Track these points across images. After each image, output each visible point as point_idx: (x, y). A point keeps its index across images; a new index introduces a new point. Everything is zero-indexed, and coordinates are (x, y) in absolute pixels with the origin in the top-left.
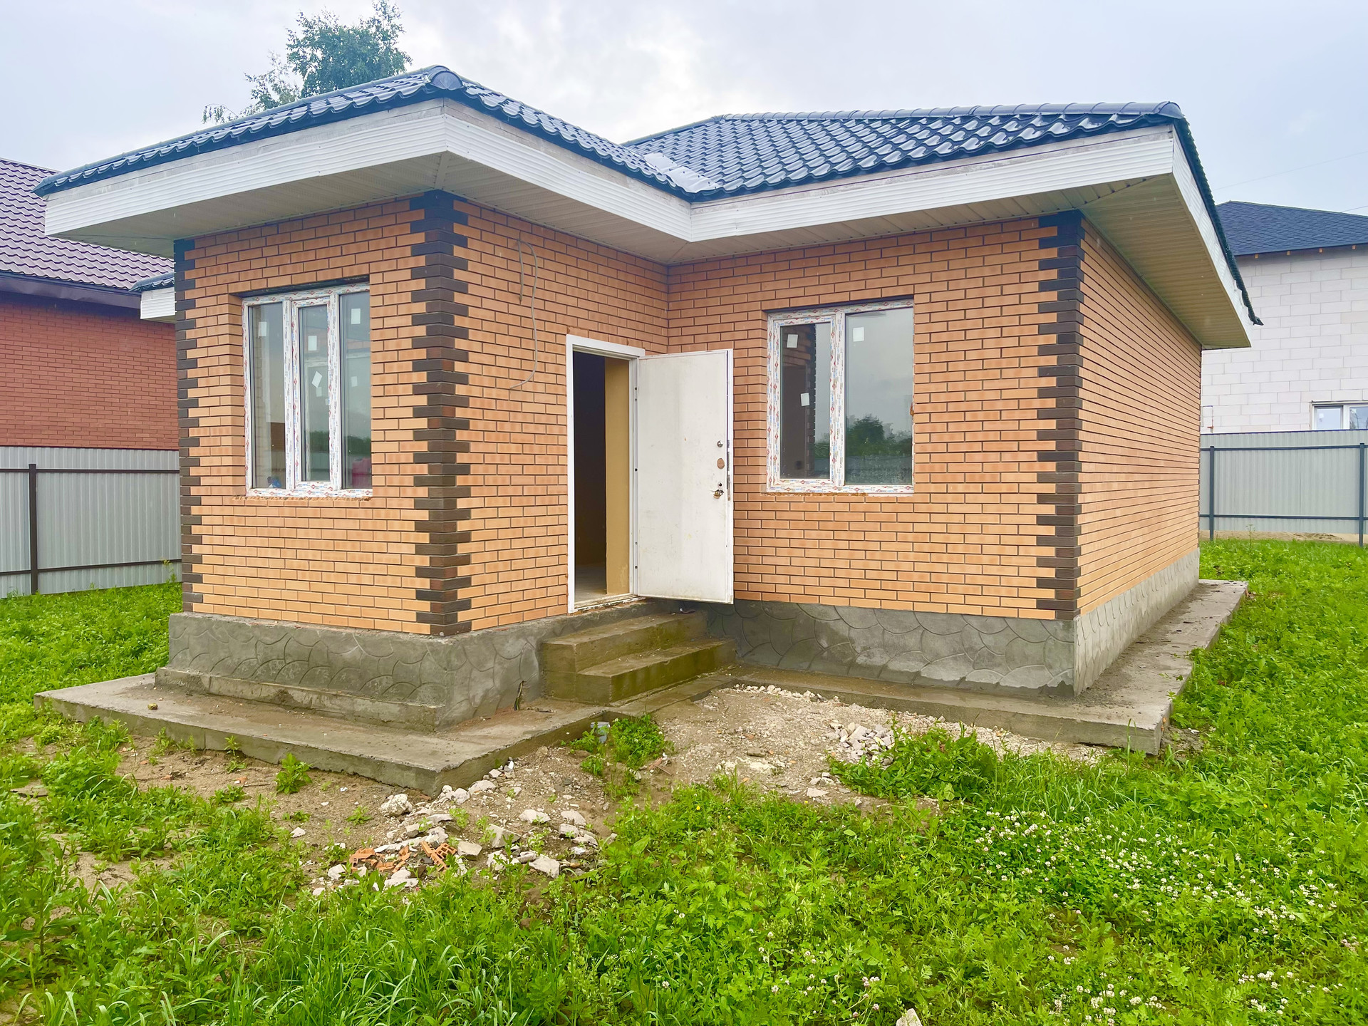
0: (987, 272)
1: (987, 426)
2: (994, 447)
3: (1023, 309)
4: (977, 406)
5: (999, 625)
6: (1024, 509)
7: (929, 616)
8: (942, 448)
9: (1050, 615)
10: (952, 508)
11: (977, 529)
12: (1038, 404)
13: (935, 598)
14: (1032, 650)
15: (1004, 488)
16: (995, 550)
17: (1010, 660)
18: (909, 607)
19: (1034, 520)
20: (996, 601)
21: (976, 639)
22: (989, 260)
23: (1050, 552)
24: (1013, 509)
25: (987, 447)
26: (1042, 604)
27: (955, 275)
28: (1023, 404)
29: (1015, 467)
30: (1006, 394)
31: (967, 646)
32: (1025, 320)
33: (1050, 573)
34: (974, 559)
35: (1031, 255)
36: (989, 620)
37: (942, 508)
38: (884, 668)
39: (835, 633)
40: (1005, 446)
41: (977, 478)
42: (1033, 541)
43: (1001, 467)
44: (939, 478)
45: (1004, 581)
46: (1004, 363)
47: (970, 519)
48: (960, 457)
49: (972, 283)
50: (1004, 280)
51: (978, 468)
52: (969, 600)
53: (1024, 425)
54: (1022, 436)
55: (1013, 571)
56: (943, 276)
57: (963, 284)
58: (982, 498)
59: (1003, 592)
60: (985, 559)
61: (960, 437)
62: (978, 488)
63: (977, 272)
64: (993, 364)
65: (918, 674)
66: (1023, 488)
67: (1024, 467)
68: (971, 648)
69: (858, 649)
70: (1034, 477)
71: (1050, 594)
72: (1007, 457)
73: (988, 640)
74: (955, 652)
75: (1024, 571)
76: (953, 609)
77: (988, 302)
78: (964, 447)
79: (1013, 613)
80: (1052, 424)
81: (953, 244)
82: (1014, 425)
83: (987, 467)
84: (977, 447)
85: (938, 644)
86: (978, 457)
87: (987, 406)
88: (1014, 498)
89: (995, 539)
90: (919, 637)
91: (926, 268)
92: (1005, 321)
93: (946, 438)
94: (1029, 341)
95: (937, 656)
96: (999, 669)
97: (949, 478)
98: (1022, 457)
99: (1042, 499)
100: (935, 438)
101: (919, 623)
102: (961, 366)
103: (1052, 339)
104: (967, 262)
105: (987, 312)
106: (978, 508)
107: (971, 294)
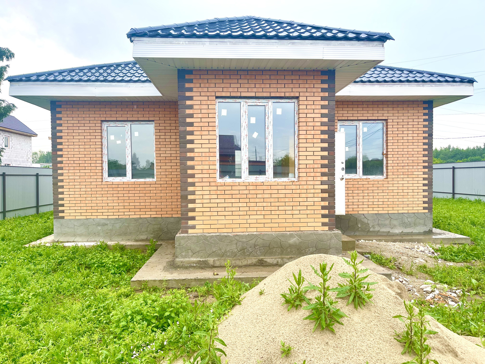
0: (409, 115)
1: (409, 159)
2: (411, 164)
3: (419, 126)
4: (406, 153)
5: (413, 215)
6: (419, 182)
7: (393, 214)
8: (396, 165)
9: (427, 211)
10: (399, 182)
11: (406, 188)
12: (423, 153)
13: (394, 209)
14: (422, 221)
15: (414, 176)
16: (412, 194)
17: (415, 225)
18: (387, 212)
19: (422, 185)
20: (412, 208)
21: (406, 220)
22: (410, 111)
23: (426, 194)
24: (416, 182)
25: (409, 164)
26: (424, 208)
27: (400, 115)
28: (419, 153)
29: (417, 170)
30: (414, 150)
31: (403, 222)
32: (419, 129)
33: (426, 199)
34: (406, 197)
35: (421, 111)
36: (410, 214)
37: (397, 182)
38: (379, 231)
39: (363, 222)
40: (414, 164)
41: (407, 173)
42: (422, 191)
43: (413, 170)
44: (396, 173)
45: (414, 203)
46: (414, 141)
47: (404, 185)
48: (402, 167)
49: (405, 118)
50: (414, 117)
51: (407, 170)
52: (404, 209)
53: (419, 159)
54: (419, 161)
55: (417, 200)
56: (397, 115)
57: (402, 118)
58: (408, 179)
59: (414, 205)
60: (409, 197)
61: (401, 162)
62: (407, 176)
63: (406, 115)
64: (411, 141)
65: (389, 232)
66: (419, 176)
67: (419, 170)
68: (405, 222)
69: (371, 227)
70: (422, 173)
71: (426, 205)
72: (415, 167)
73: (409, 219)
74: (400, 224)
75: (419, 200)
76: (400, 212)
77: (409, 123)
78: (403, 165)
79: (417, 211)
80: (426, 159)
81: (399, 106)
82: (417, 159)
83: (409, 170)
84: (406, 165)
85: (395, 222)
86: (407, 167)
87: (409, 153)
88: (417, 179)
89: (412, 191)
90: (389, 221)
91: (392, 112)
92: (414, 129)
93: (398, 162)
94: (421, 135)
95: (395, 226)
96: (412, 228)
97: (399, 173)
98: (419, 167)
99: (424, 179)
100: (394, 162)
101: (390, 216)
102: (402, 141)
103: (427, 135)
104: (404, 112)
105: (409, 126)
106: (407, 182)
107: (404, 121)
